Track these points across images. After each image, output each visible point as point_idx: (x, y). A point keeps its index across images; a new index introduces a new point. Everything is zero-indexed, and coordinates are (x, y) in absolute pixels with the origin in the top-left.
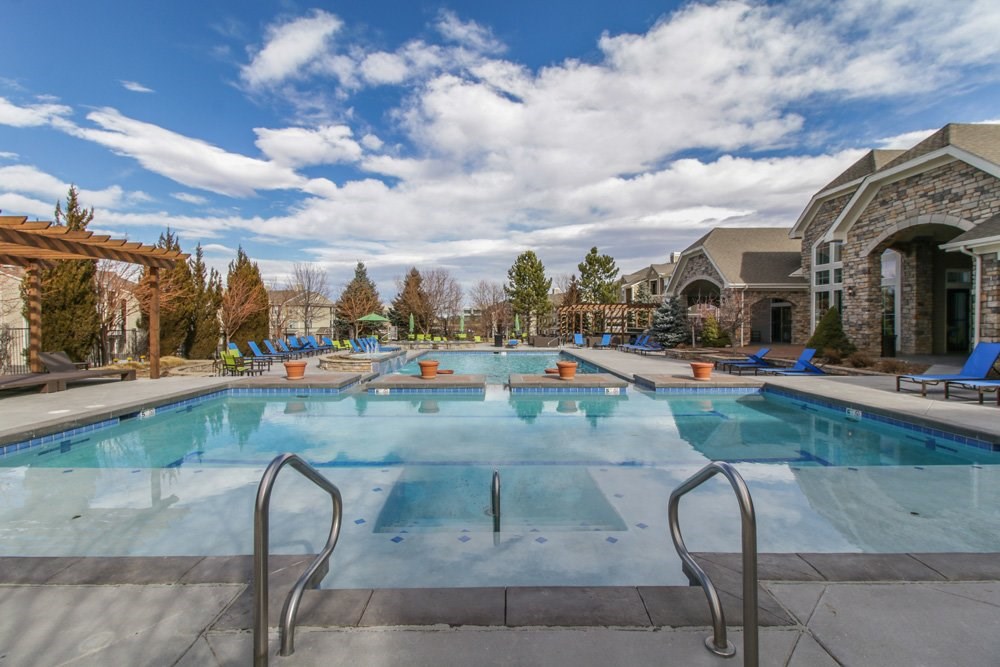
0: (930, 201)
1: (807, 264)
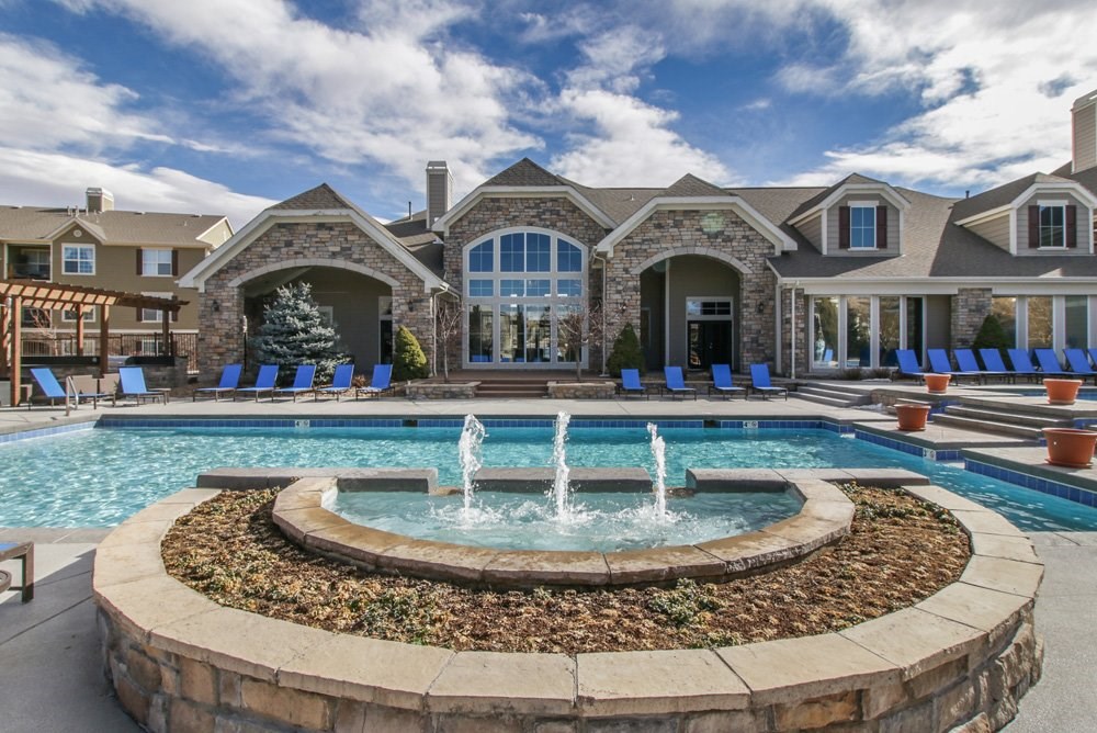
0: (706, 237)
1: (454, 267)
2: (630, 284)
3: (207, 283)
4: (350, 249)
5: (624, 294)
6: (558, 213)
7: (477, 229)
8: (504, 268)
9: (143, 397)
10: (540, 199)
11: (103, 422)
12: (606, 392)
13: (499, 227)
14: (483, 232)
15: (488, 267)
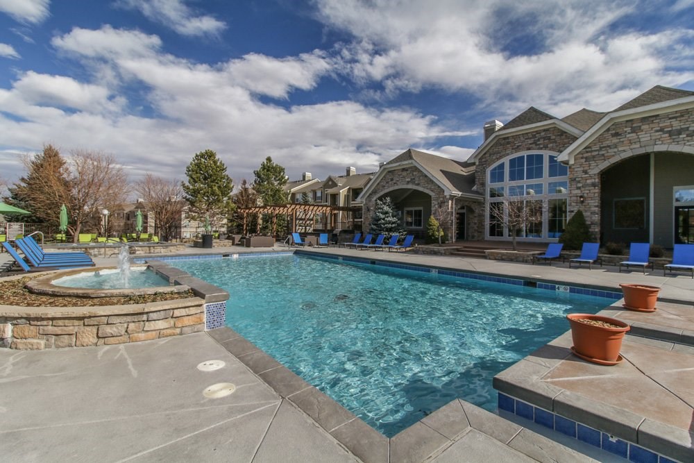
0: (667, 135)
1: (481, 182)
2: (588, 181)
3: (366, 200)
4: (414, 179)
5: (583, 189)
6: (549, 138)
7: (494, 158)
8: (512, 178)
9: (325, 245)
10: (536, 131)
11: (296, 253)
12: (524, 257)
13: (508, 154)
14: (498, 159)
15: (501, 179)
